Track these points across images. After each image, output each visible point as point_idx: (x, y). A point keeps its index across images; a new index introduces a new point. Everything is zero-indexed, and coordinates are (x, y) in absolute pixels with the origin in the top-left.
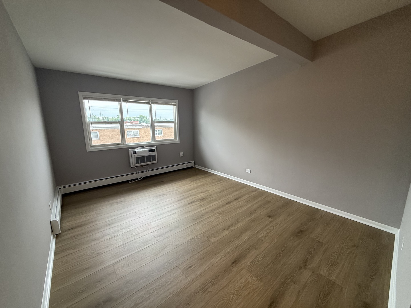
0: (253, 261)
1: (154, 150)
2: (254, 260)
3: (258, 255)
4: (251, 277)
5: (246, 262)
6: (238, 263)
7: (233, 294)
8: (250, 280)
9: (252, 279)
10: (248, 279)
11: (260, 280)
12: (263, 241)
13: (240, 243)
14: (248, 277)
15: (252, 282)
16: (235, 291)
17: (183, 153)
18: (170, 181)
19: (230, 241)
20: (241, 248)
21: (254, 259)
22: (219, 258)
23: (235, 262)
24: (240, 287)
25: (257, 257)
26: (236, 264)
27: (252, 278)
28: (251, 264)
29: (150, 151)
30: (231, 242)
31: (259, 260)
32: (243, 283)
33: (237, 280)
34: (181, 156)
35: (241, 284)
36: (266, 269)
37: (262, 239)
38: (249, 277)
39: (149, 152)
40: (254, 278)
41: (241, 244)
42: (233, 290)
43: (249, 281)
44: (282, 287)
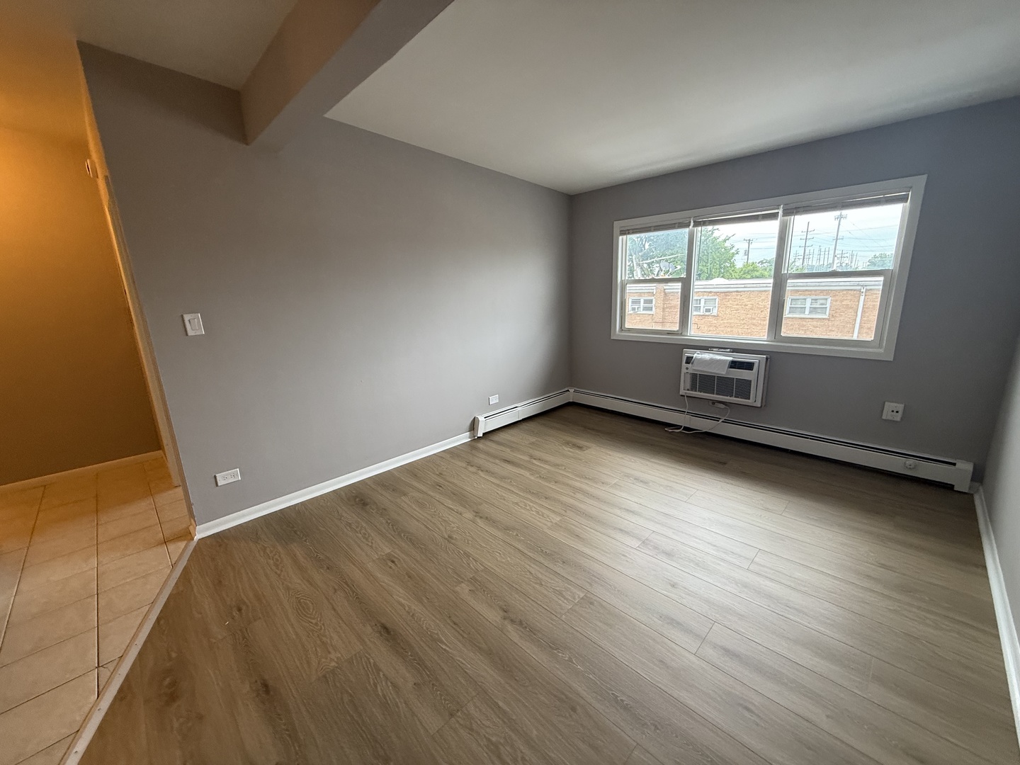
0: (379, 670)
1: (749, 366)
2: (381, 674)
3: (395, 686)
4: (337, 658)
5: (381, 653)
6: (381, 635)
7: (316, 624)
8: (333, 655)
9: (332, 660)
10: (335, 651)
11: (325, 676)
12: (452, 715)
13: (446, 645)
14: (339, 652)
15: (326, 659)
16: (321, 627)
17: (900, 407)
18: (743, 473)
19: (455, 624)
20: (427, 648)
21: (384, 675)
22: (403, 601)
23: (387, 632)
24: (325, 636)
25: (389, 684)
26: (380, 632)
27: (336, 660)
28: (370, 663)
29: (734, 365)
30: (451, 624)
31: (379, 688)
32: (331, 642)
33: (340, 631)
34: (884, 417)
35: (331, 637)
36: (346, 698)
37: (459, 714)
38: (340, 655)
39: (731, 367)
40: (333, 664)
41: (444, 647)
42: (323, 624)
43: (329, 653)
44: (285, 725)
